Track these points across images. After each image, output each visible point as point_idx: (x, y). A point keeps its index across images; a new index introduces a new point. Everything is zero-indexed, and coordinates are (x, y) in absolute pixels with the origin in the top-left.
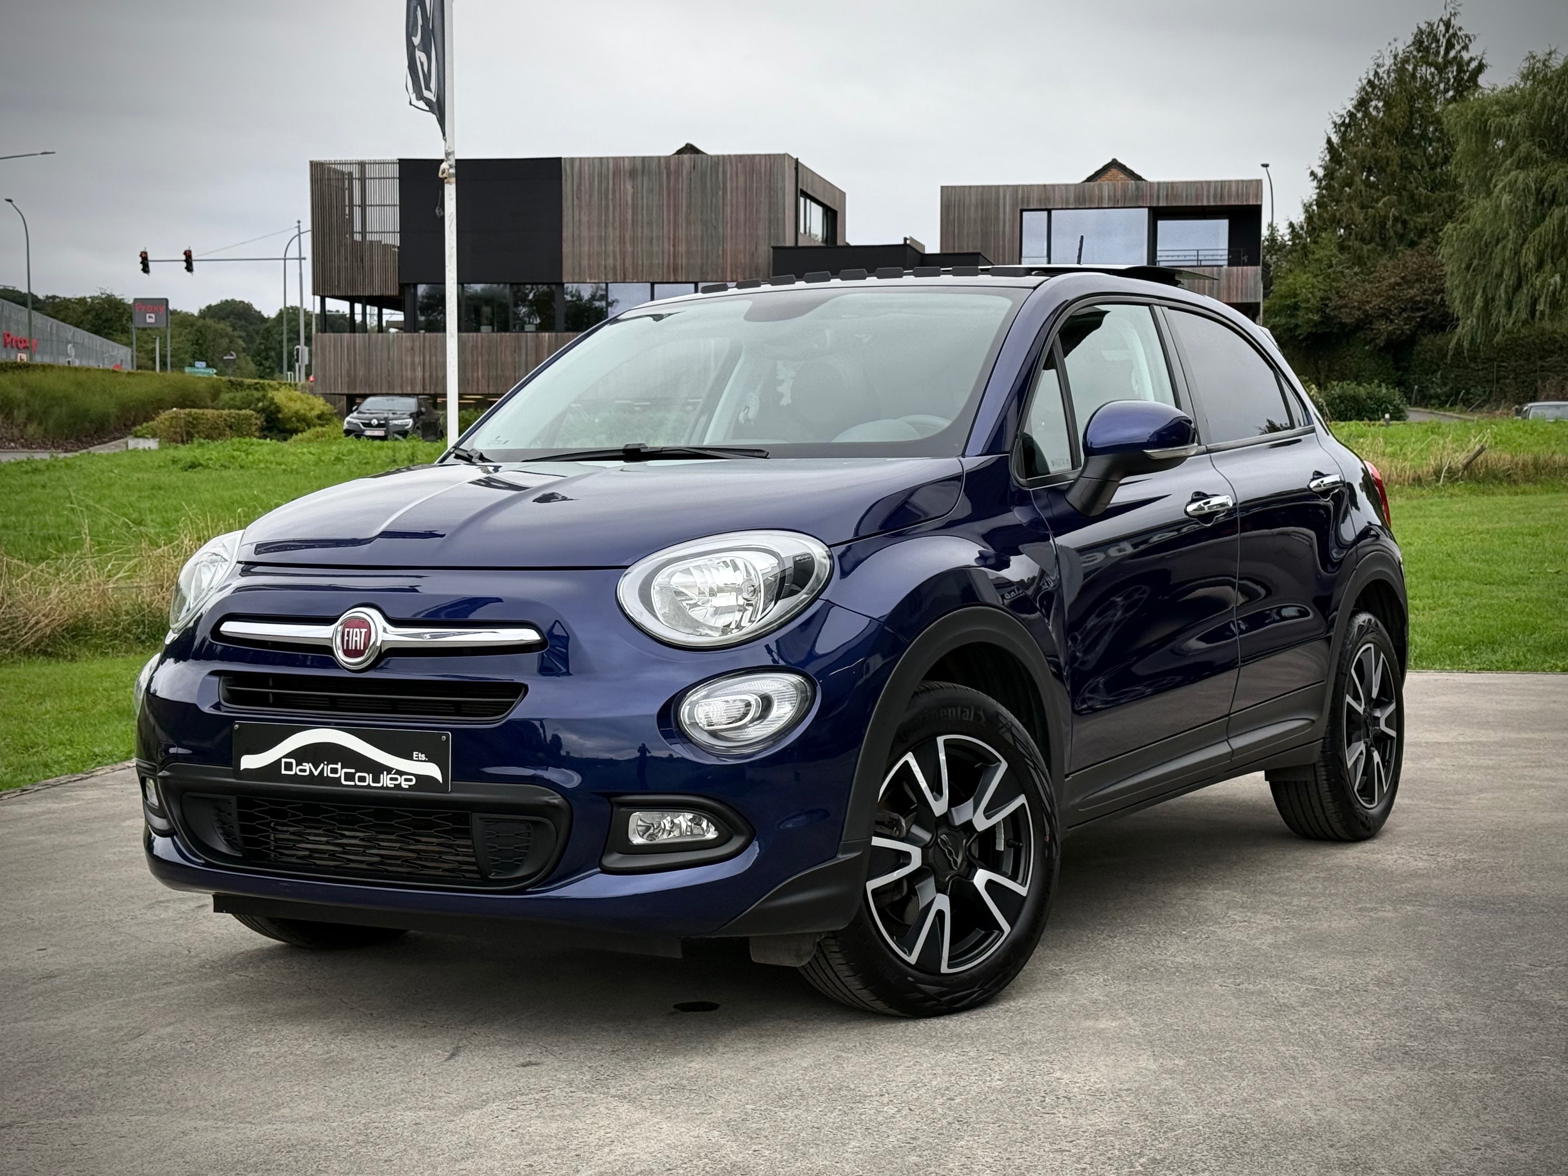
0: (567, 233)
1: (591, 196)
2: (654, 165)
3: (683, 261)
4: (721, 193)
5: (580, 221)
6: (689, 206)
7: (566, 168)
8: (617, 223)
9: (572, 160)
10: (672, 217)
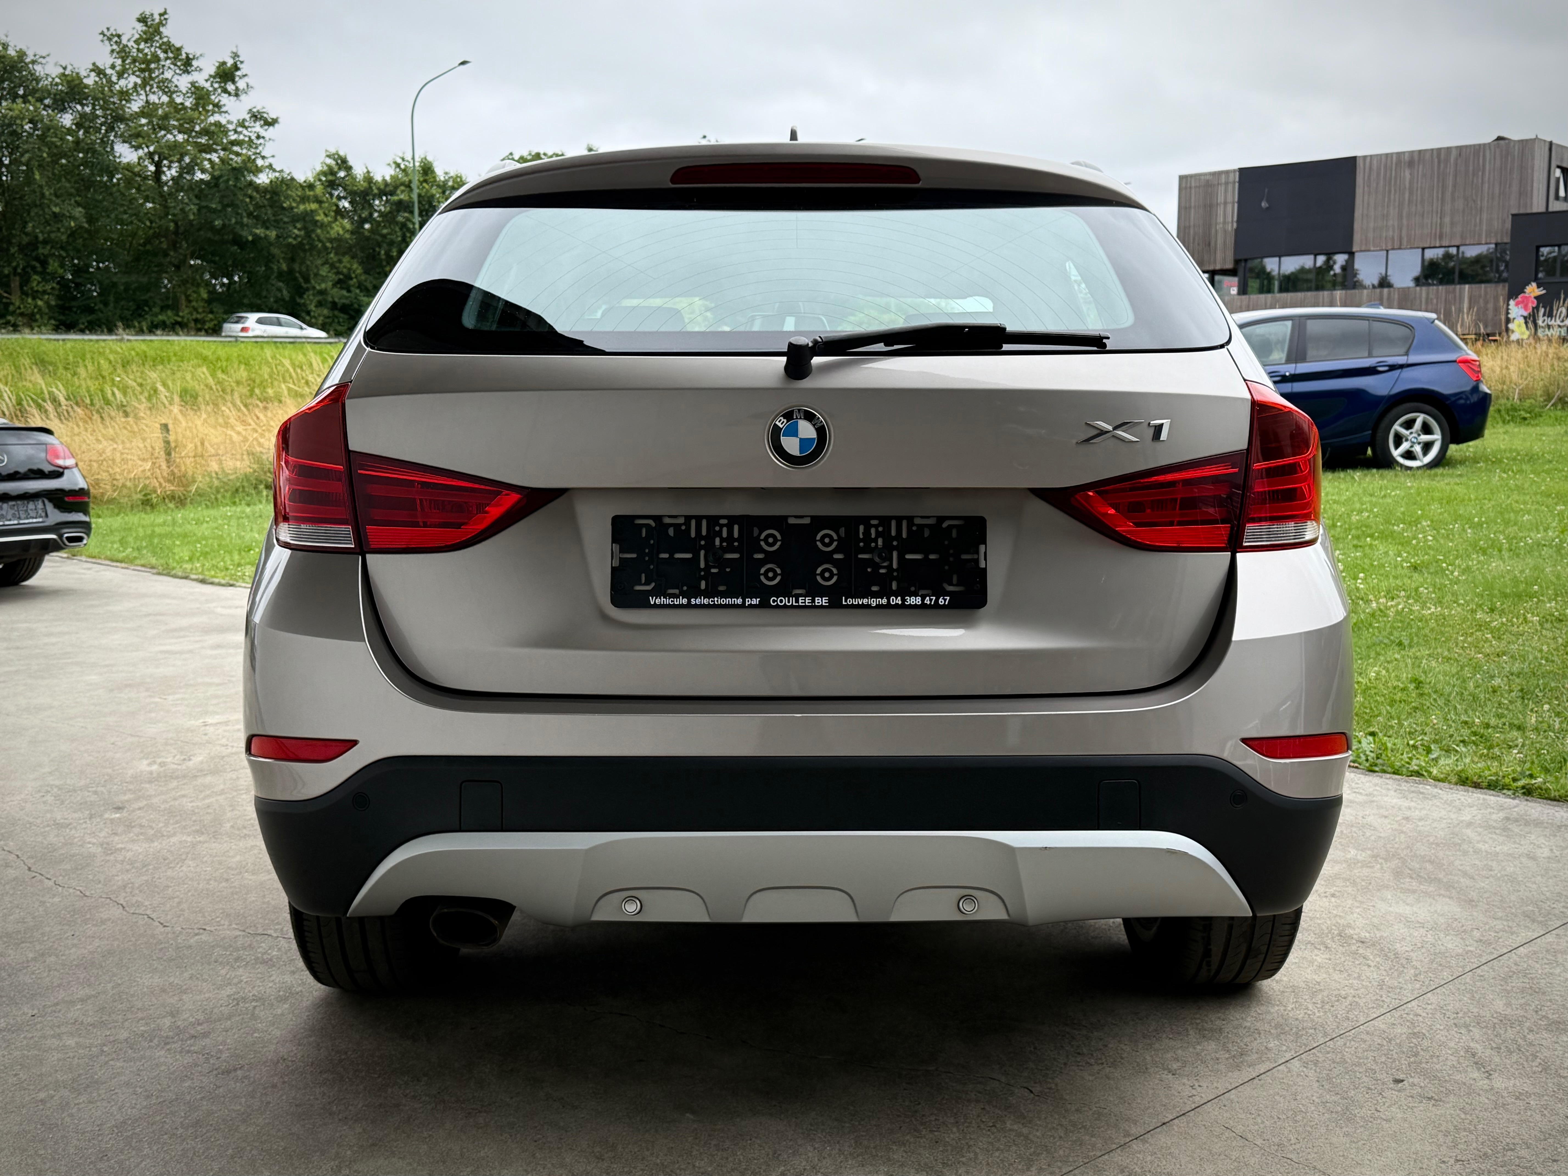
0: (1358, 214)
1: (1377, 184)
2: (1428, 156)
3: (1447, 229)
4: (1480, 174)
5: (1368, 204)
6: (1455, 186)
7: (1360, 163)
8: (1397, 204)
9: (1365, 157)
10: (1440, 196)
